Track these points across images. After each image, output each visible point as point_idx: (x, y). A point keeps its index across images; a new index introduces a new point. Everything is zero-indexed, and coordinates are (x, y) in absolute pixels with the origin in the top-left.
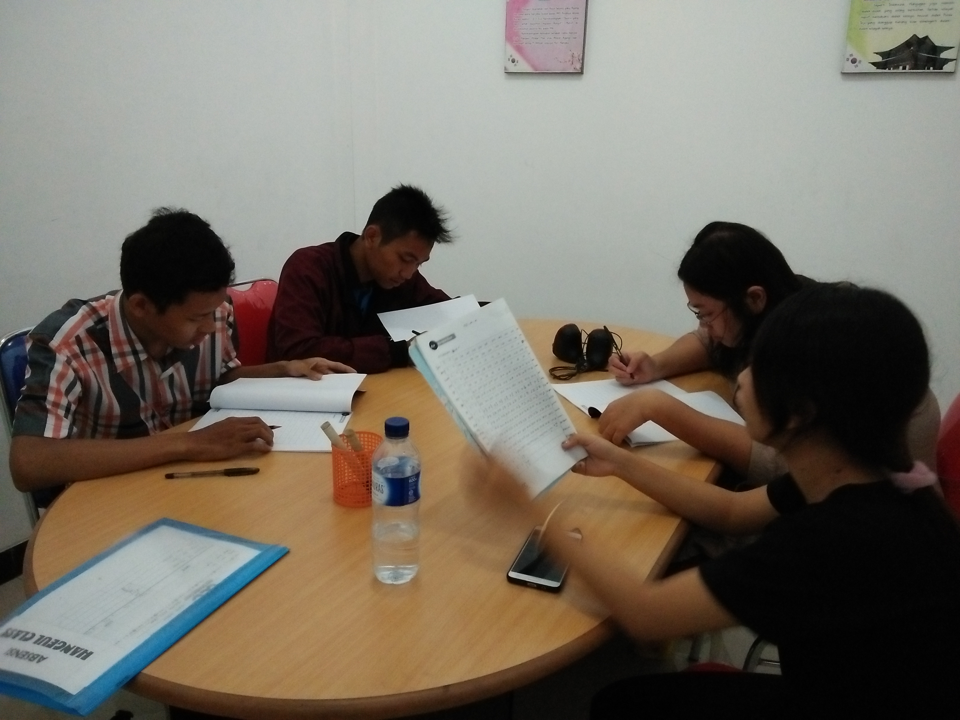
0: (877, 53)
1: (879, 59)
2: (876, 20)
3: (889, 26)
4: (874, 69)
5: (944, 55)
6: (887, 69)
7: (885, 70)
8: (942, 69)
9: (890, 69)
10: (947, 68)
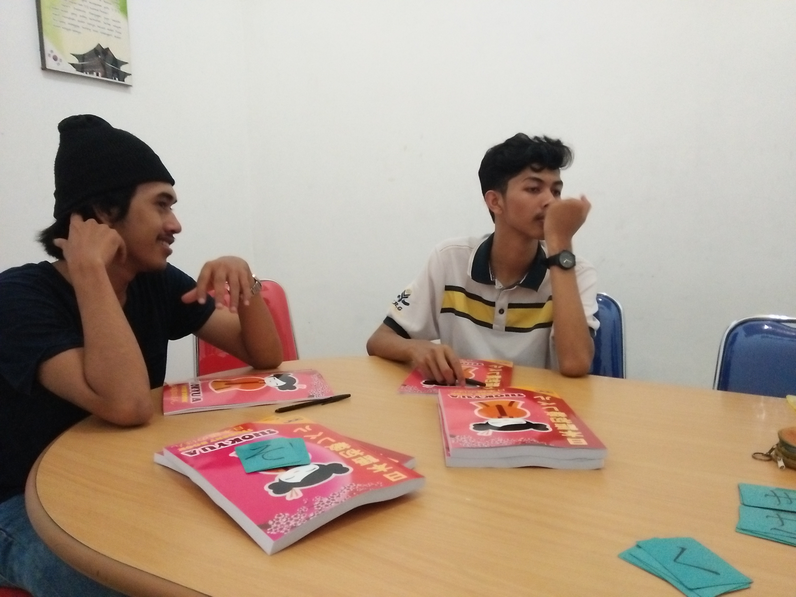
0: (74, 55)
1: (76, 61)
2: (66, 20)
3: (76, 29)
4: (73, 71)
5: (123, 69)
6: (85, 73)
7: (82, 73)
8: (124, 81)
9: (86, 73)
10: (127, 80)
